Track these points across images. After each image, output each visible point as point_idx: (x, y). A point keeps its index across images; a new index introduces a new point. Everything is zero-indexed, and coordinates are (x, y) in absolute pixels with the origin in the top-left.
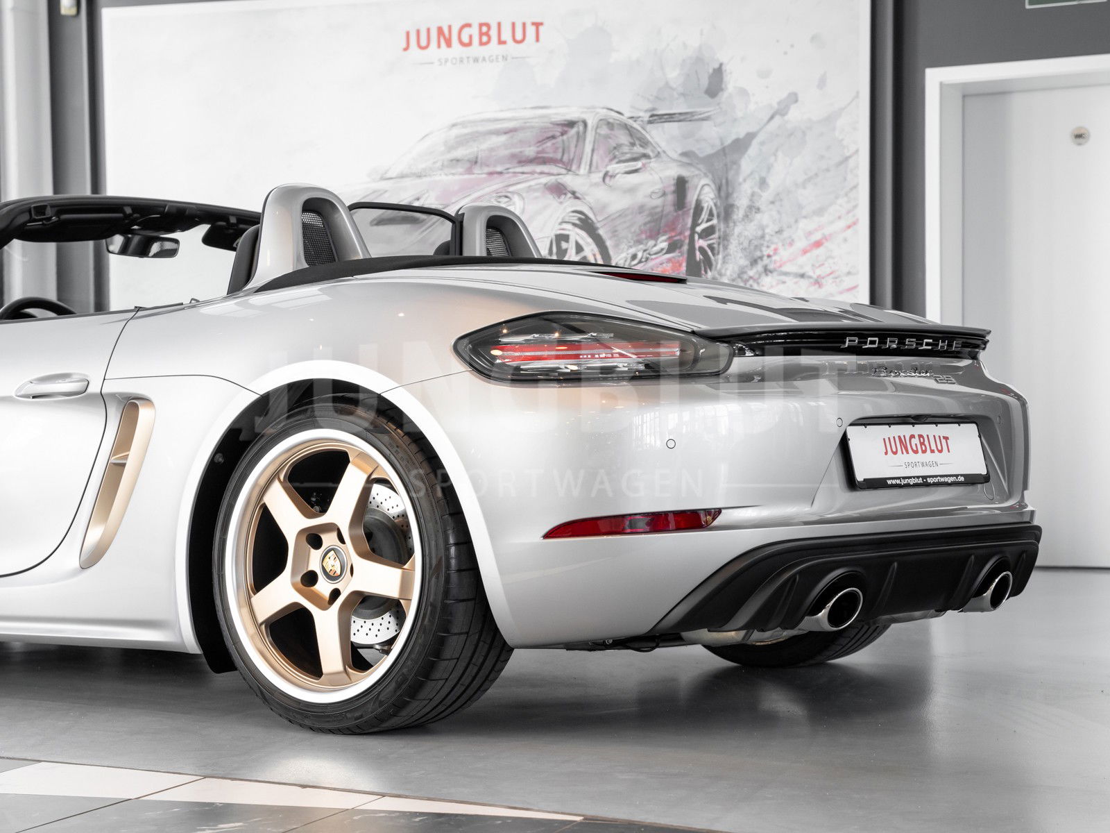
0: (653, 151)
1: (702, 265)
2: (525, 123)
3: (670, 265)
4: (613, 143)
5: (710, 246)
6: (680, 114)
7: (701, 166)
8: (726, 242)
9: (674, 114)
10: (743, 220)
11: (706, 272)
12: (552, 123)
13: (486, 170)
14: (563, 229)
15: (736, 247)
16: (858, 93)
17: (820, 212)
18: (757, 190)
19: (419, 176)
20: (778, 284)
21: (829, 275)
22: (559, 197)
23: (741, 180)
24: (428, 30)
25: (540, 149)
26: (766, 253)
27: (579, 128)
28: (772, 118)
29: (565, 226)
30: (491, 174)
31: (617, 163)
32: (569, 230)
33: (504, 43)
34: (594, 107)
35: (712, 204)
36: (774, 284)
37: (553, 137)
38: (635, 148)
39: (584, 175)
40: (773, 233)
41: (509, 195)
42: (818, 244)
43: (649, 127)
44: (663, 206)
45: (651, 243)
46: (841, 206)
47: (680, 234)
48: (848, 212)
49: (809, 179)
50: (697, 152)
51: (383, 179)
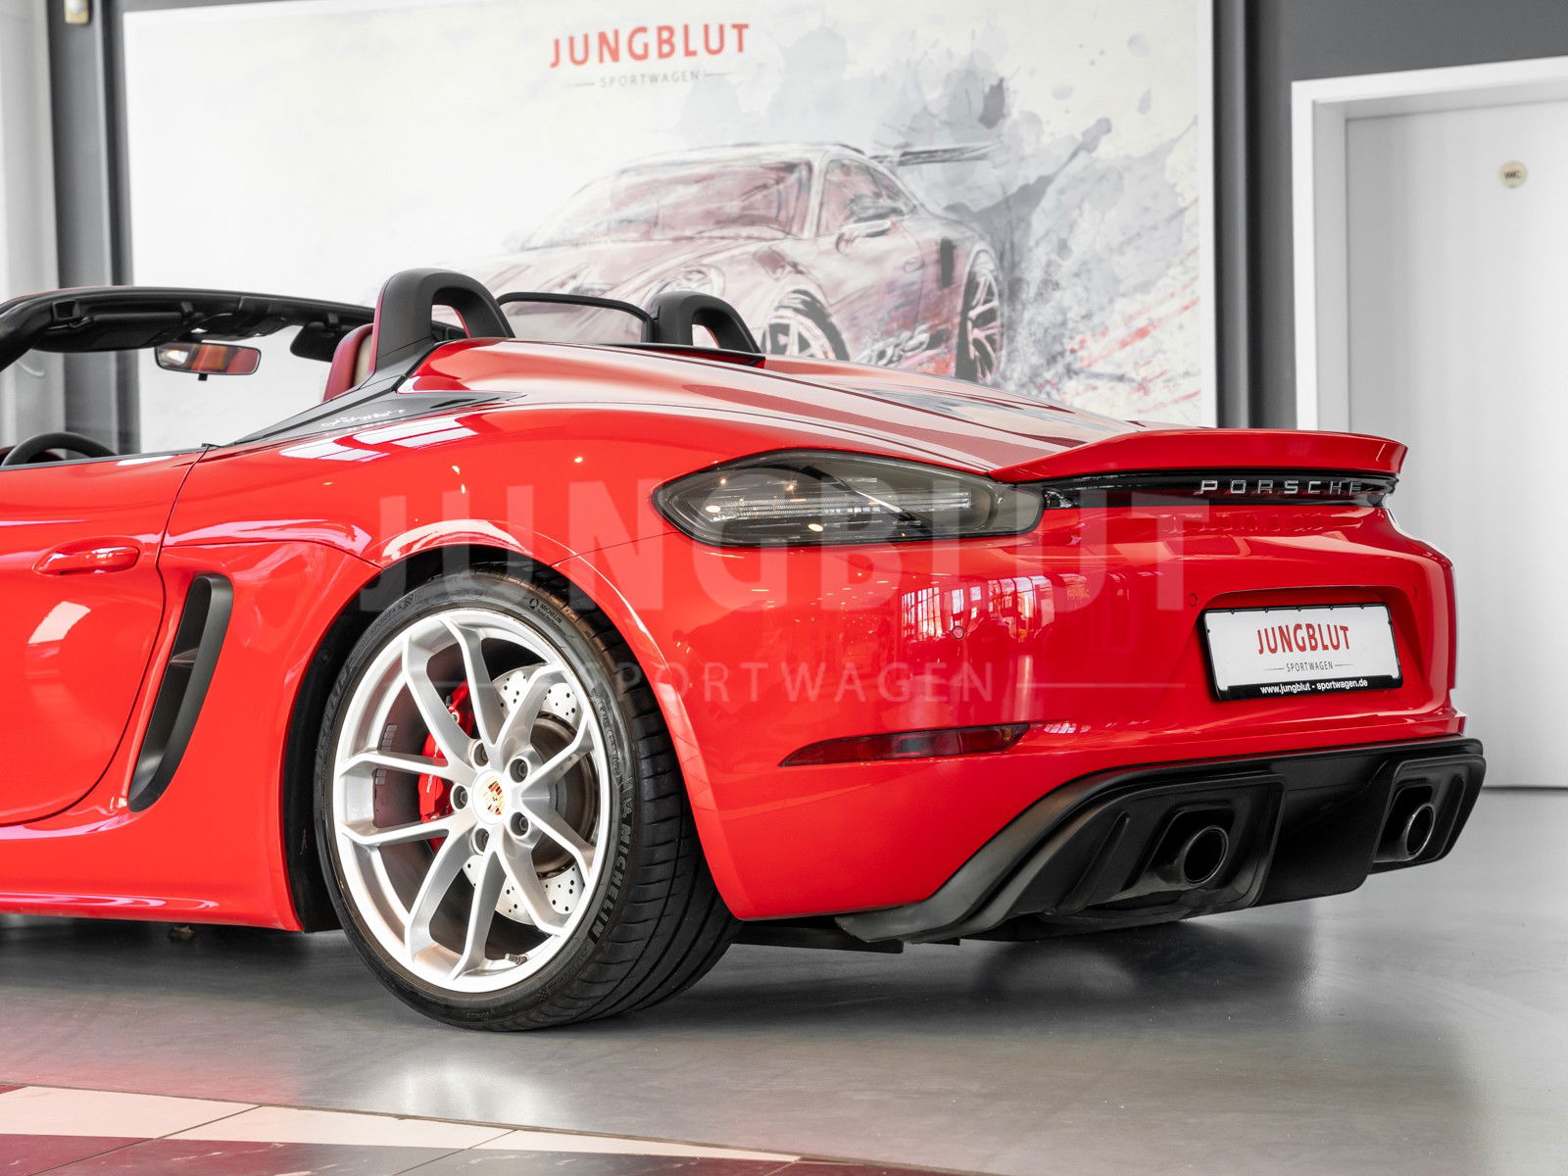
0: (906, 204)
1: (979, 365)
2: (725, 167)
3: (933, 365)
4: (849, 194)
5: (990, 338)
6: (945, 151)
7: (975, 225)
8: (1011, 333)
9: (936, 151)
10: (1035, 300)
11: (984, 375)
12: (763, 167)
13: (671, 234)
14: (781, 317)
15: (1026, 338)
16: (1196, 118)
17: (1144, 287)
18: (1054, 257)
19: (576, 244)
20: (1086, 390)
21: (1158, 377)
22: (774, 272)
23: (1031, 243)
24: (586, 37)
25: (746, 203)
26: (1068, 347)
27: (800, 172)
28: (1074, 154)
29: (782, 312)
30: (677, 240)
31: (856, 222)
32: (790, 318)
33: (694, 53)
34: (821, 143)
35: (991, 278)
36: (1081, 389)
37: (765, 187)
38: (881, 200)
39: (807, 240)
40: (1078, 319)
41: (703, 269)
42: (1142, 333)
43: (900, 170)
44: (922, 282)
45: (906, 334)
46: (1173, 278)
47: (947, 321)
48: (1185, 287)
49: (1129, 241)
50: (969, 204)
51: (525, 249)
